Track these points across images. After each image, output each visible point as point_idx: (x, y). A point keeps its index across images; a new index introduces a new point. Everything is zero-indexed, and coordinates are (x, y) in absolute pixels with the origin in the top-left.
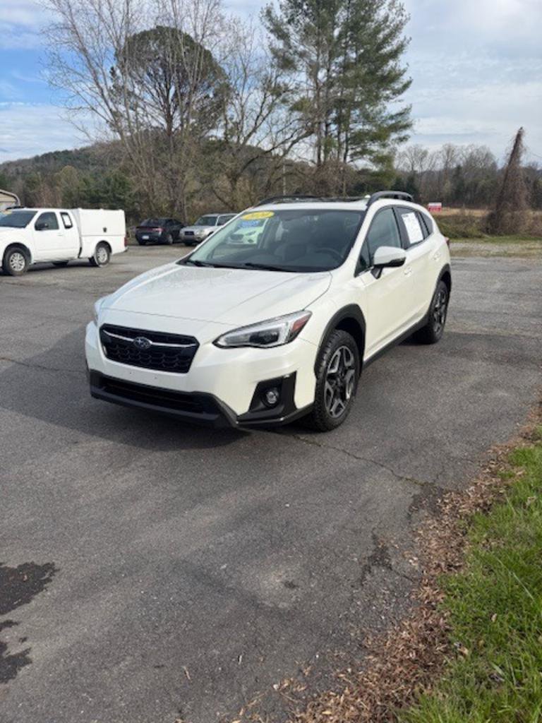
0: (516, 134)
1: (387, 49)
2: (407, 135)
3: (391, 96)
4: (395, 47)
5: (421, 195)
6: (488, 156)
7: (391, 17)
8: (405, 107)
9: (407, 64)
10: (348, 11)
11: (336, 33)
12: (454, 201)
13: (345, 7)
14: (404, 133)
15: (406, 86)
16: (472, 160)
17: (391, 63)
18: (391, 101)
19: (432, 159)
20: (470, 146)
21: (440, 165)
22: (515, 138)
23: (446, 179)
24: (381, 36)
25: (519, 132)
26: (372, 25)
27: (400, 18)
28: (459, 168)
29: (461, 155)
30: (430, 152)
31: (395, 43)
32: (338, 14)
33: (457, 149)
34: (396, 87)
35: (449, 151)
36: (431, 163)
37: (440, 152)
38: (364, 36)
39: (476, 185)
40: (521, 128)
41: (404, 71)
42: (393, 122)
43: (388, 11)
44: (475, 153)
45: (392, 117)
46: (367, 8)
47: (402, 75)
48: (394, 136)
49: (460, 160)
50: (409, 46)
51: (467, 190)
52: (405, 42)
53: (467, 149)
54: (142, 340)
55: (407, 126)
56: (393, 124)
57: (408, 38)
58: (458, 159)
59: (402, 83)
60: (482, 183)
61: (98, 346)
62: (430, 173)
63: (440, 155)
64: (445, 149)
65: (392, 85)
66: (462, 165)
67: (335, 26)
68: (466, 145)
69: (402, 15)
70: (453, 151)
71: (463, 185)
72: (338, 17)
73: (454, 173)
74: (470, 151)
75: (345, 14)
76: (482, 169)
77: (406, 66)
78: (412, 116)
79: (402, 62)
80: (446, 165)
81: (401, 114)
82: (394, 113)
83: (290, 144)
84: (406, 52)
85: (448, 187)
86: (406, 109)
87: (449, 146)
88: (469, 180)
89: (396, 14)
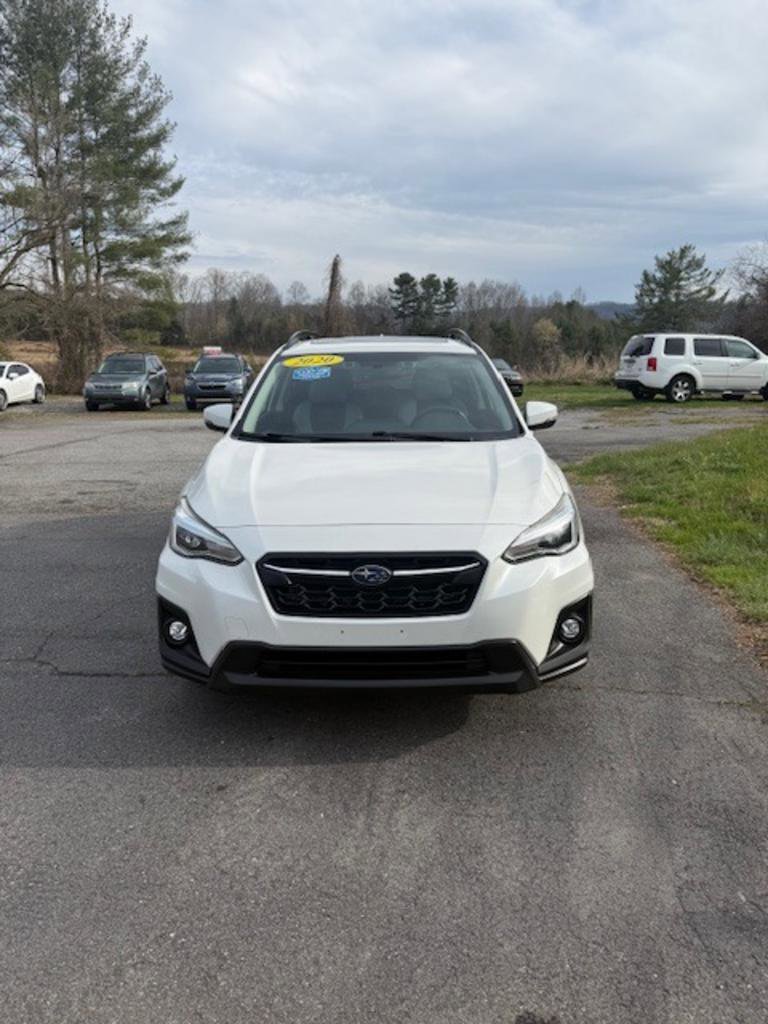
0: (331, 261)
1: (144, 133)
2: (186, 253)
3: (158, 197)
4: (155, 131)
5: (186, 336)
6: (269, 288)
7: (143, 90)
8: (179, 214)
9: (175, 157)
10: (79, 72)
11: (64, 97)
12: (233, 344)
13: (73, 64)
14: (181, 250)
15: (177, 186)
16: (248, 291)
17: (151, 152)
18: (159, 204)
19: (195, 288)
20: (245, 273)
21: (207, 296)
22: (330, 268)
23: (217, 314)
24: (132, 112)
25: (335, 259)
26: (115, 97)
27: (158, 94)
28: (234, 301)
29: (234, 285)
30: (191, 278)
31: (154, 127)
32: (64, 72)
33: (228, 275)
34: (163, 185)
35: (218, 279)
36: (194, 293)
37: (205, 279)
38: (105, 108)
39: (260, 325)
40: (338, 256)
41: (172, 166)
42: (164, 233)
43: (137, 81)
44: (252, 284)
45: (162, 227)
46: (105, 72)
47: (169, 170)
48: (168, 252)
49: (234, 291)
50: (174, 134)
51: (250, 330)
52: (168, 128)
53: (241, 277)
54: (370, 570)
55: (184, 240)
56: (164, 236)
57: (172, 122)
58: (230, 289)
59: (170, 180)
60: (267, 322)
61: (259, 596)
62: (192, 306)
63: (205, 283)
64: (211, 275)
65: (157, 182)
66: (237, 298)
67: (60, 89)
68: (239, 271)
69: (161, 91)
70: (222, 278)
71: (243, 324)
72: (64, 77)
73: (229, 307)
74: (245, 279)
75: (74, 74)
76: (264, 304)
77: (174, 160)
78: (190, 227)
79: (166, 154)
80: (216, 295)
81: (174, 223)
82: (164, 220)
83: (14, 253)
84: (171, 141)
85: (223, 325)
86: (180, 217)
87: (216, 271)
88: (249, 319)
89: (151, 87)
